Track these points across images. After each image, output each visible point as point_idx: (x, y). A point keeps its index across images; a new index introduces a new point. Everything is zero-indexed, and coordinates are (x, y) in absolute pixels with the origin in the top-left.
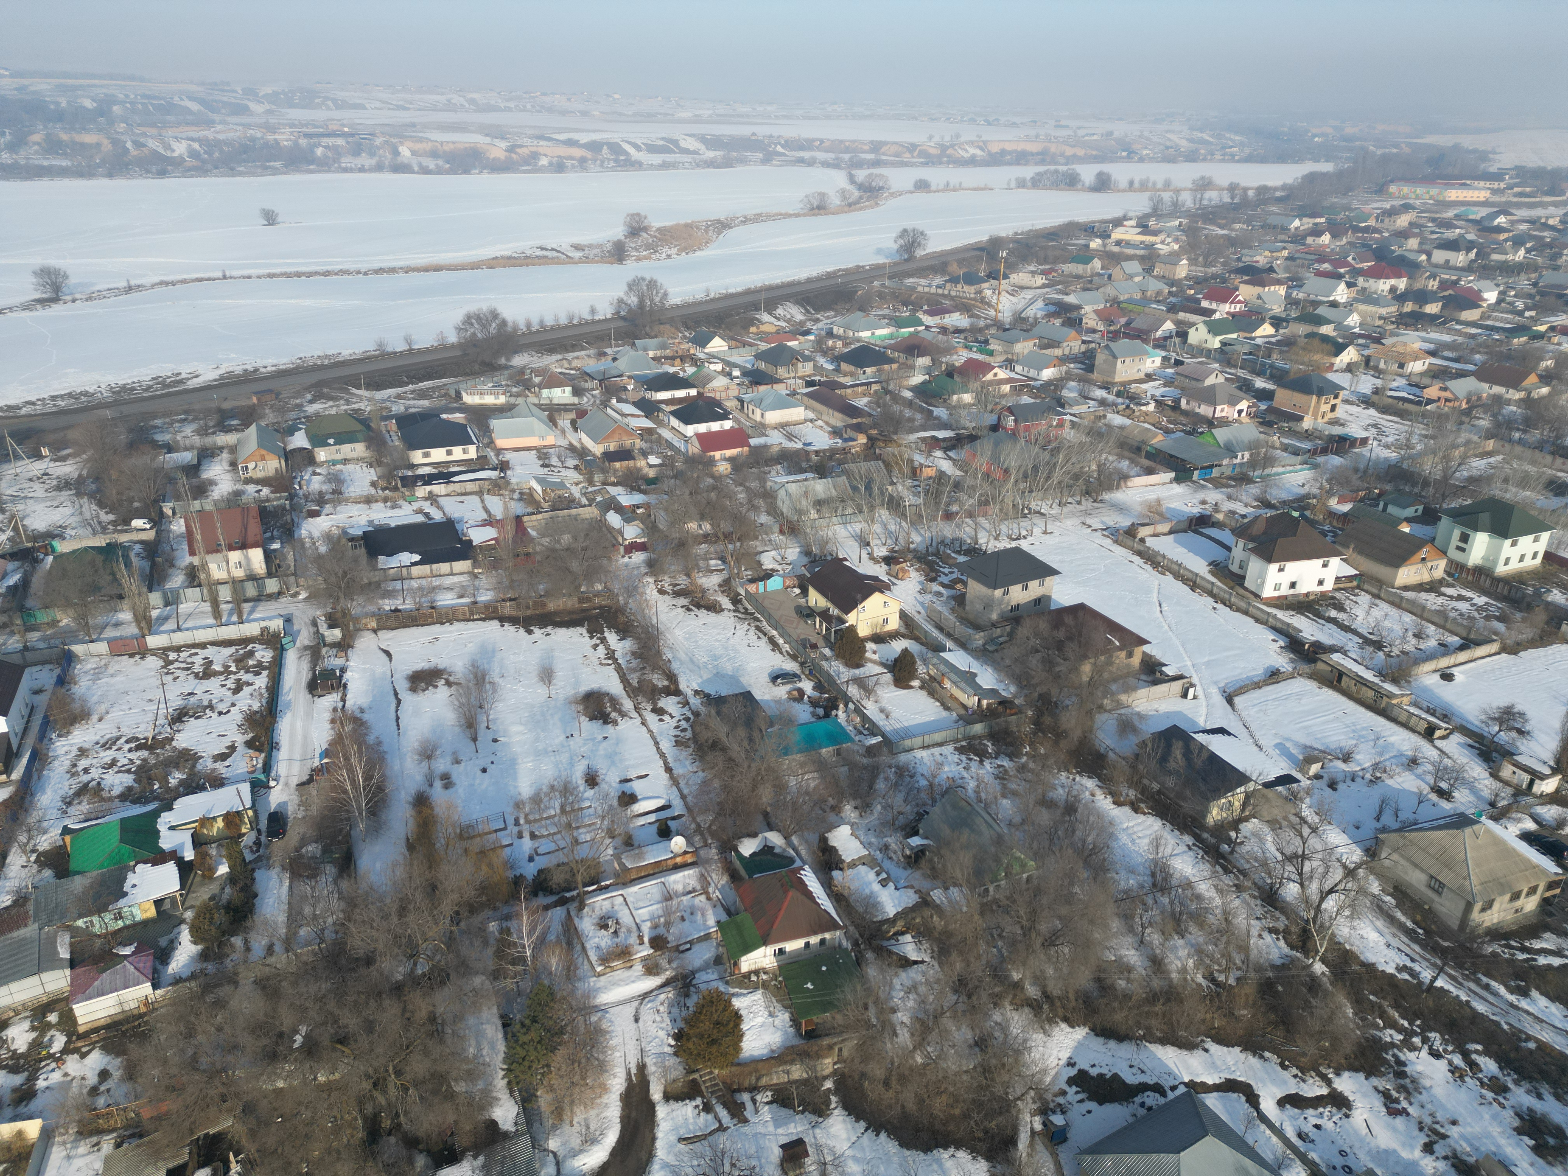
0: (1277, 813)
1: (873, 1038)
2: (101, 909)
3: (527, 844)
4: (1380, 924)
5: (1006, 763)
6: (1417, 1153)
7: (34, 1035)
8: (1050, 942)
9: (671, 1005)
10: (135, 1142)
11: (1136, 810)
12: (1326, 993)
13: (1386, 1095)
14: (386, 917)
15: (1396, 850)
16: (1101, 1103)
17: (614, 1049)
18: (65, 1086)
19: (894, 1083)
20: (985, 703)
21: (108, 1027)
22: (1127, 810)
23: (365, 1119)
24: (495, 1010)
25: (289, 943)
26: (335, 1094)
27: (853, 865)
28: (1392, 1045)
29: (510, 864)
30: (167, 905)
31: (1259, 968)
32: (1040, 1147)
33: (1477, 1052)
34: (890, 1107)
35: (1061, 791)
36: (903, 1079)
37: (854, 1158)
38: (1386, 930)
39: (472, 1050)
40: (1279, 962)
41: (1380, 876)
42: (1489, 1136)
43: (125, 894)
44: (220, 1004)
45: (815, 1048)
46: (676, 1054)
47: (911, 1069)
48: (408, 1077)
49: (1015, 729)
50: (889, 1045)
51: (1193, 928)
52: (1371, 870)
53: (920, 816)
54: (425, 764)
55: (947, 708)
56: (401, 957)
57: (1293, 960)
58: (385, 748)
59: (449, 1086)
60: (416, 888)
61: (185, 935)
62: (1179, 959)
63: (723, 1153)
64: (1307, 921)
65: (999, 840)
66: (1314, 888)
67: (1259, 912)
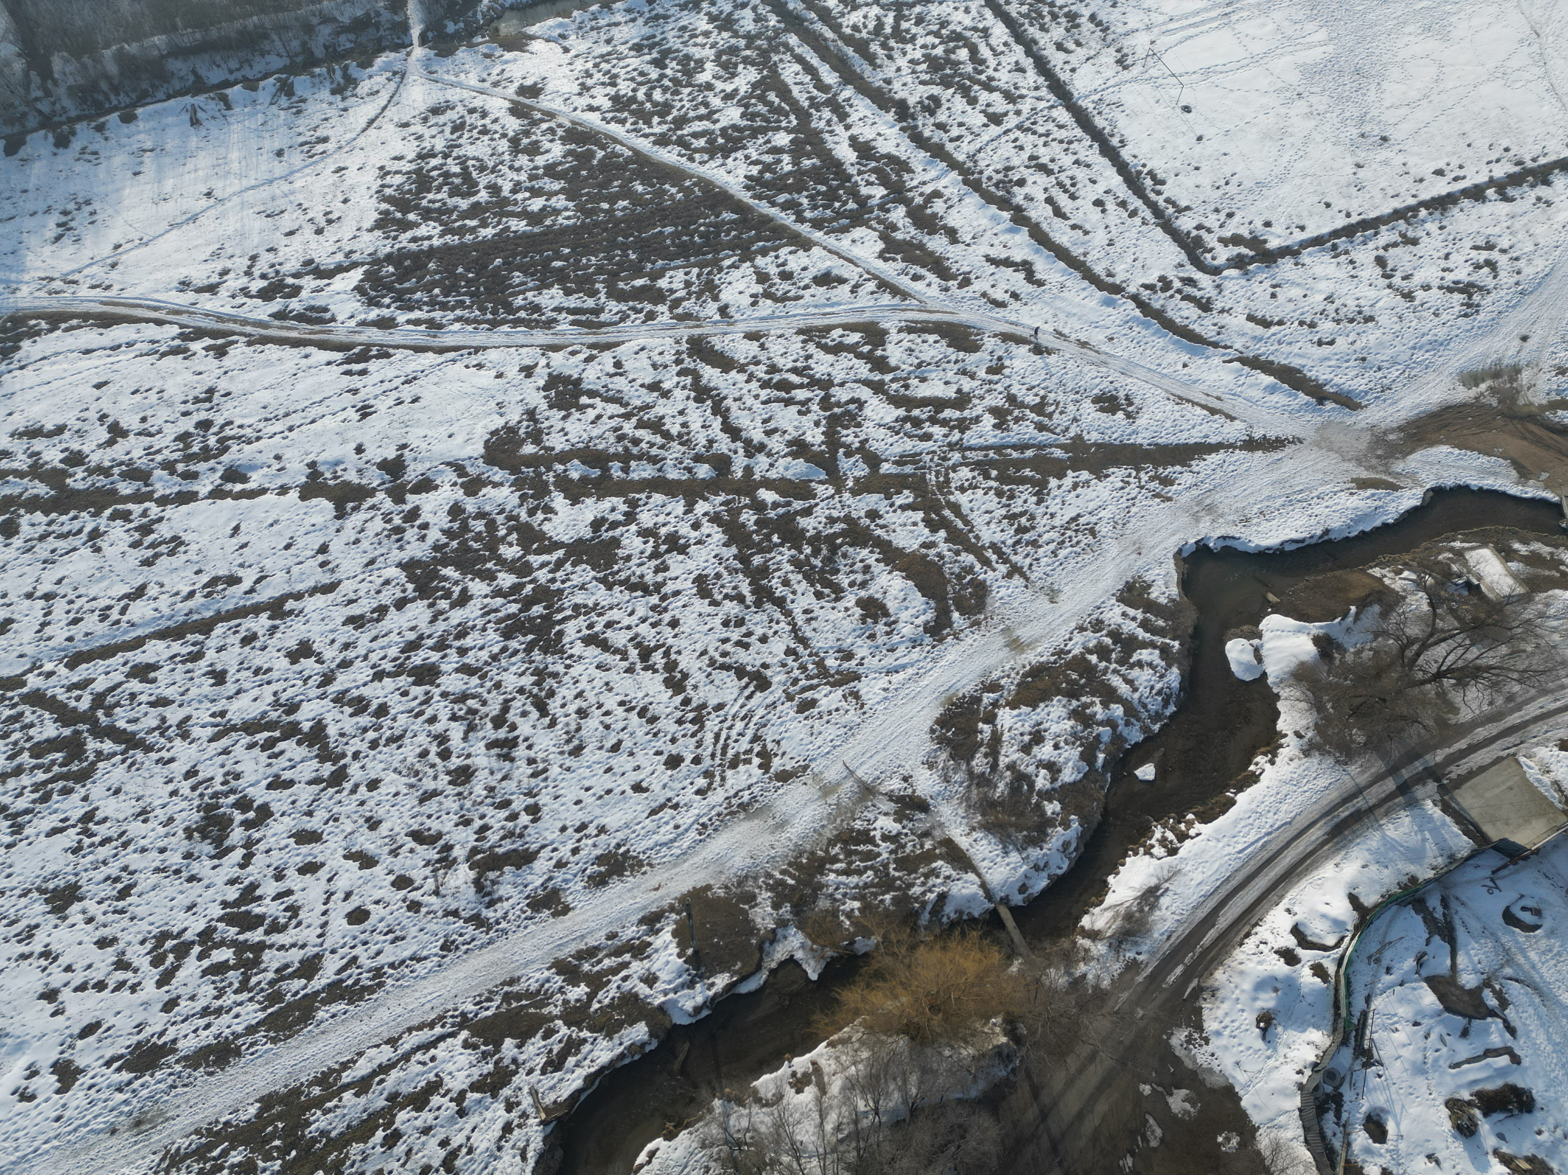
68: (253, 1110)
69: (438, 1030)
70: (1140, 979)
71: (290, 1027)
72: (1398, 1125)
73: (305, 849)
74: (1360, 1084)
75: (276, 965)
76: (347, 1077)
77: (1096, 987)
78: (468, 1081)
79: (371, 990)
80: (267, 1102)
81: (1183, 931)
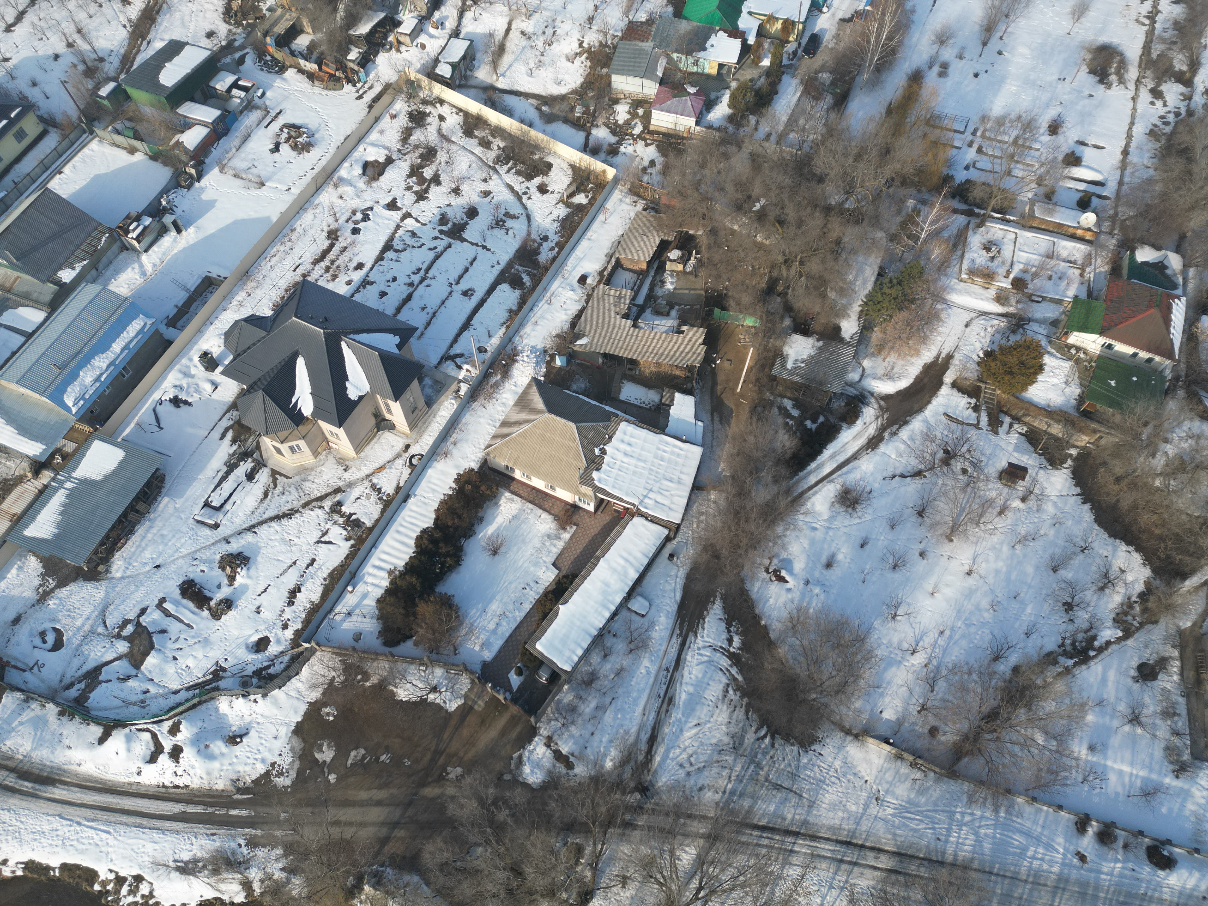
1: (1133, 447)
2: (689, 53)
3: (971, 154)
7: (628, 117)
9: (997, 331)
10: (653, 213)
14: (846, 155)
17: (939, 334)
18: (633, 158)
19: (1124, 484)
21: (665, 135)
23: (770, 278)
24: (879, 261)
25: (781, 138)
26: (761, 252)
29: (950, 163)
30: (724, 71)
34: (1108, 494)
36: (1133, 486)
37: (1055, 504)
39: (851, 277)
43: (705, 49)
44: (726, 156)
45: (1082, 424)
46: (979, 364)
47: (1146, 484)
48: (806, 268)
50: (1142, 459)
54: (936, 47)
56: (841, 189)
58: (915, 18)
59: (826, 289)
60: (876, 145)
61: (726, 98)
63: (968, 440)
70: (259, 832)
72: (251, 636)
74: (240, 667)
77: (285, 855)
81: (201, 829)
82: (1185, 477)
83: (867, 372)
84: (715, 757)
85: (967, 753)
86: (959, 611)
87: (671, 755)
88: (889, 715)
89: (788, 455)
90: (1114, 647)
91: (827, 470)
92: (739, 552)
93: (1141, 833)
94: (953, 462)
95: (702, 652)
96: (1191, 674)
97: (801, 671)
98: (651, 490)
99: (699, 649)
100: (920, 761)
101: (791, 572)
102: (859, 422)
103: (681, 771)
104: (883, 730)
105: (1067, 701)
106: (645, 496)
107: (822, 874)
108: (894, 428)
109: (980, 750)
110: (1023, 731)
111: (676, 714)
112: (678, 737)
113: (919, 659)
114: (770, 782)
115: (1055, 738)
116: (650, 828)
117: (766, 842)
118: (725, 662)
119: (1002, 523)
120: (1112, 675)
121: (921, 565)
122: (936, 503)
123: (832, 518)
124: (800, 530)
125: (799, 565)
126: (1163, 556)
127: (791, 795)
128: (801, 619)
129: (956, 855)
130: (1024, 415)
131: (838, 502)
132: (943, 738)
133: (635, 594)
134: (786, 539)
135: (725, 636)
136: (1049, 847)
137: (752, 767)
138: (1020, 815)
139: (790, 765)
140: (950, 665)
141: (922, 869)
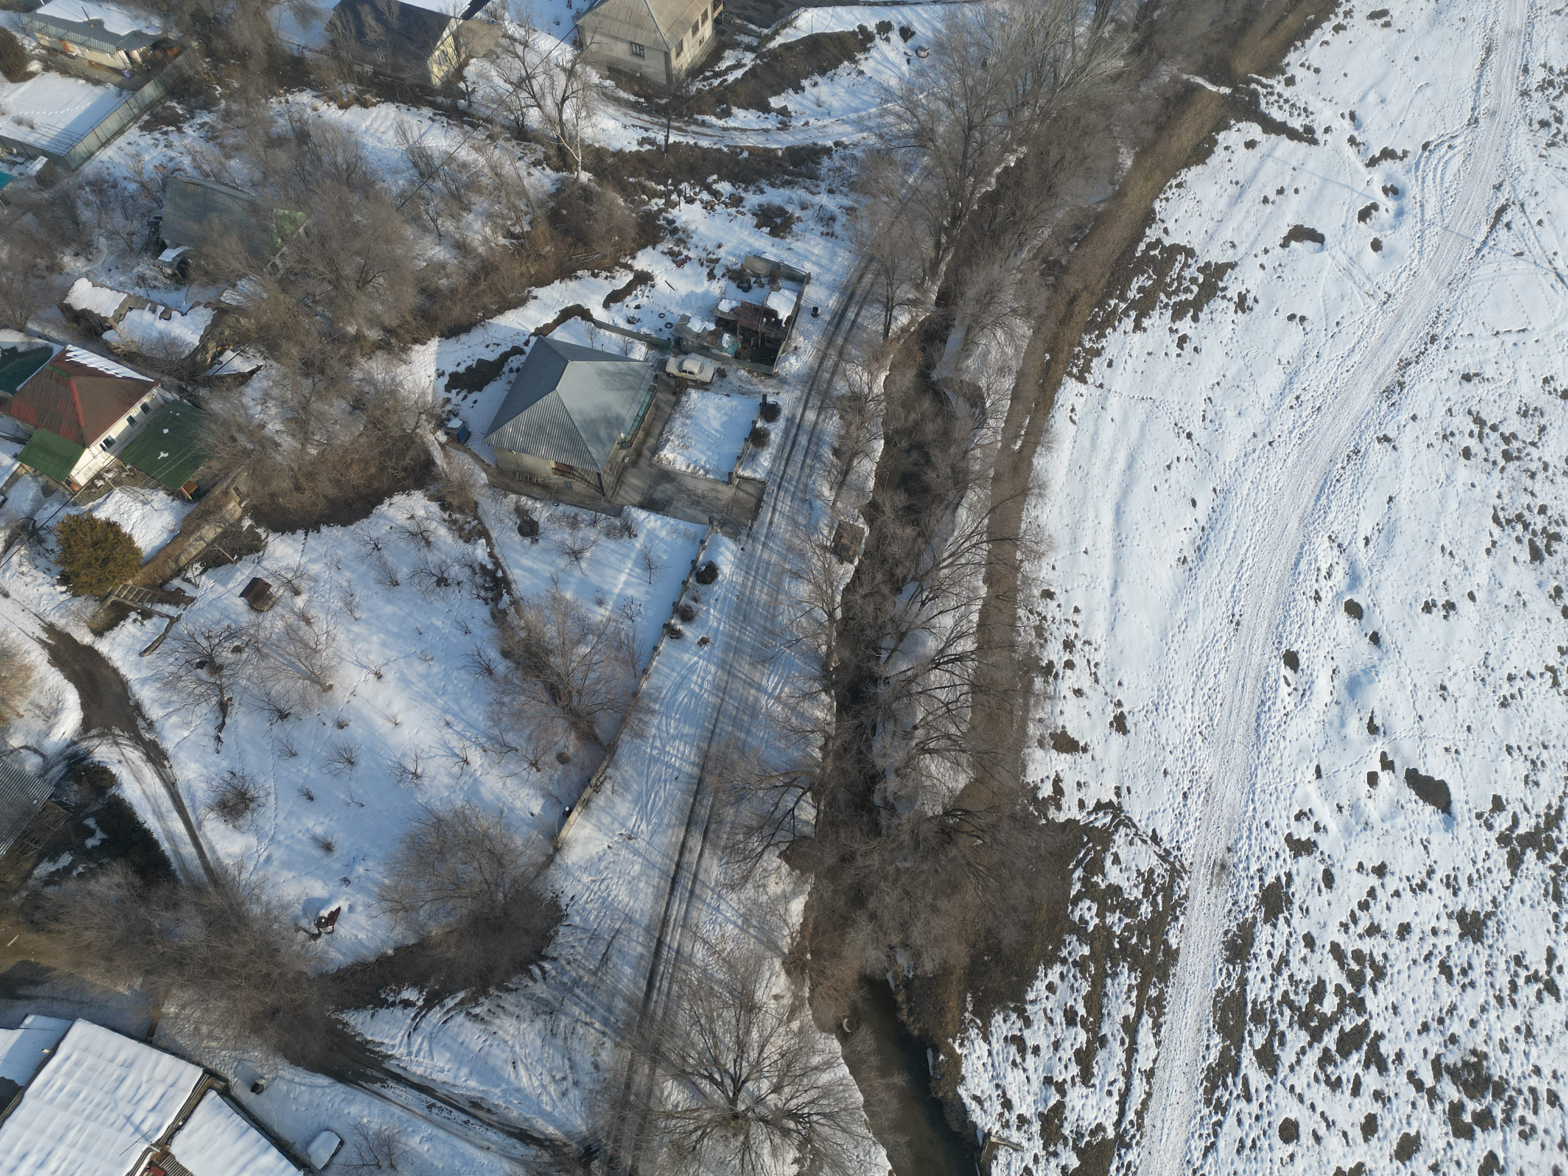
0: (488, 43)
1: (259, 461)
4: (611, 110)
5: (206, 117)
6: (706, 284)
8: (363, 281)
9: (32, 560)
11: (365, 105)
12: (599, 196)
13: (671, 253)
15: (595, 31)
16: (480, 390)
19: (304, 484)
20: (135, 54)
22: (356, 109)
27: (119, 316)
28: (660, 211)
31: (541, 204)
32: (453, 452)
33: (715, 182)
34: (314, 504)
35: (281, 121)
36: (310, 476)
37: (311, 561)
38: (618, 114)
40: (553, 189)
41: (594, 64)
42: (743, 241)
45: (211, 503)
46: (75, 595)
47: (312, 463)
49: (191, 72)
50: (278, 457)
51: (474, 198)
52: (586, 62)
53: (155, 225)
55: (97, 82)
57: (562, 181)
62: (477, 232)
63: (192, 636)
64: (558, 139)
65: (253, 208)
66: (549, 104)
67: (518, 151)
68: (1173, 942)
69: (1131, 1116)
71: (1223, 1010)
73: (1395, 1138)
75: (1289, 1036)
76: (1147, 1021)
78: (1069, 1106)
79: (1209, 1092)
80: (1172, 955)
82: (313, 425)
83: (31, 742)
84: (559, 1041)
85: (591, 728)
86: (425, 699)
87: (549, 1108)
88: (537, 806)
89: (137, 881)
90: (496, 551)
91: (178, 827)
92: (275, 976)
93: (684, 583)
94: (218, 661)
95: (414, 1049)
96: (536, 491)
97: (465, 908)
98: (128, 1119)
99: (409, 1054)
100: (594, 781)
101: (326, 902)
102: (114, 769)
103: (571, 1095)
104: (554, 816)
105: (547, 612)
106: (137, 1129)
107: (704, 917)
108: (141, 723)
109: (589, 714)
110: (574, 665)
111: (496, 1097)
112: (527, 1097)
113: (476, 758)
114: (598, 969)
115: (585, 635)
116: (637, 1148)
117: (665, 983)
118: (436, 1015)
119: (322, 624)
120: (526, 562)
121: (355, 730)
122: (273, 693)
123: (259, 833)
124: (265, 880)
125: (318, 889)
126: (403, 474)
127: (616, 944)
128: (395, 896)
129: (693, 764)
130: (177, 561)
131: (236, 819)
132: (571, 750)
133: (303, 1156)
134: (274, 902)
135: (398, 1012)
136: (692, 669)
137: (578, 991)
138: (659, 689)
139: (581, 940)
140: (489, 723)
141: (705, 802)
